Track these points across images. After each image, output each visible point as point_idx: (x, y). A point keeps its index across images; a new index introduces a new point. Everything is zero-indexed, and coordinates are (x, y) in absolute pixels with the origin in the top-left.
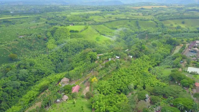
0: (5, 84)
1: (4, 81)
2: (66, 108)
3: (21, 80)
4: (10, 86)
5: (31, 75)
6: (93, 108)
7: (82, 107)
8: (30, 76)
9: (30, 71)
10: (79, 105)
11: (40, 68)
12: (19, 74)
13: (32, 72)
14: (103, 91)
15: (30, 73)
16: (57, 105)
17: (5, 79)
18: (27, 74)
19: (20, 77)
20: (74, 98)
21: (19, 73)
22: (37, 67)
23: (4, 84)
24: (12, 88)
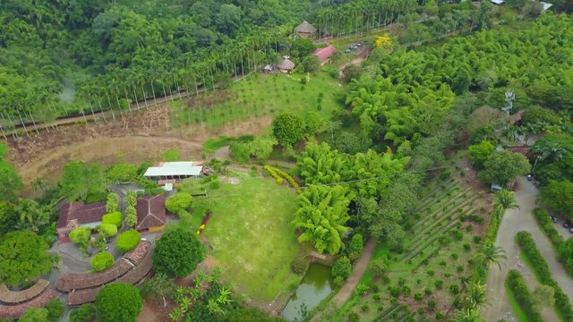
0: (182, 30)
1: (182, 23)
2: (280, 87)
3: (221, 31)
4: (192, 36)
5: (247, 23)
6: (347, 102)
7: (321, 95)
8: (246, 25)
9: (246, 14)
10: (313, 90)
11: (274, 11)
12: (218, 15)
13: (250, 17)
14: (396, 73)
15: (246, 19)
16: (262, 76)
17: (183, 20)
18: (238, 18)
19: (220, 21)
20: (311, 71)
21: (218, 11)
22: (265, 7)
23: (179, 29)
24: (194, 41)
